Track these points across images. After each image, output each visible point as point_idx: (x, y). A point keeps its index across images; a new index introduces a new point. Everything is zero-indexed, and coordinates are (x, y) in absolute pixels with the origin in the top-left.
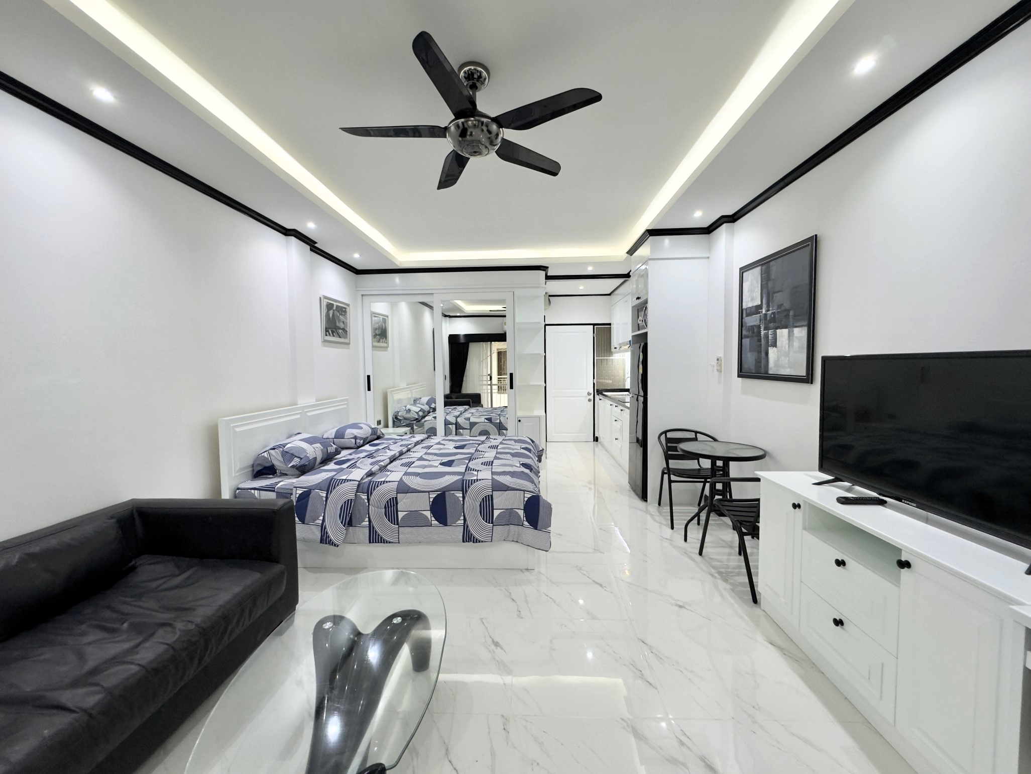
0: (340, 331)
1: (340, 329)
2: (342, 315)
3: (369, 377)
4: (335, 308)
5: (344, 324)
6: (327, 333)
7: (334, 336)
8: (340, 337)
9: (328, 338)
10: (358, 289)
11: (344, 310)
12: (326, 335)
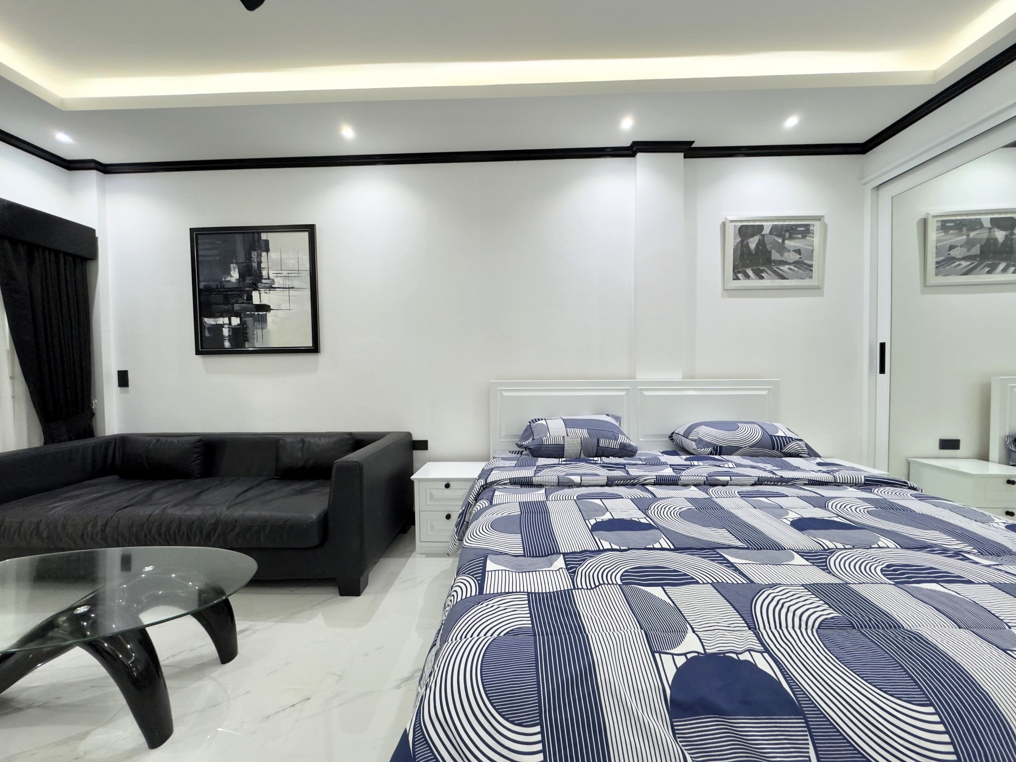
0: (785, 268)
1: (785, 263)
2: (791, 238)
3: (883, 346)
4: (766, 231)
5: (800, 254)
6: (740, 275)
7: (762, 278)
8: (783, 278)
9: (743, 283)
10: (865, 181)
11: (803, 229)
12: (738, 279)
